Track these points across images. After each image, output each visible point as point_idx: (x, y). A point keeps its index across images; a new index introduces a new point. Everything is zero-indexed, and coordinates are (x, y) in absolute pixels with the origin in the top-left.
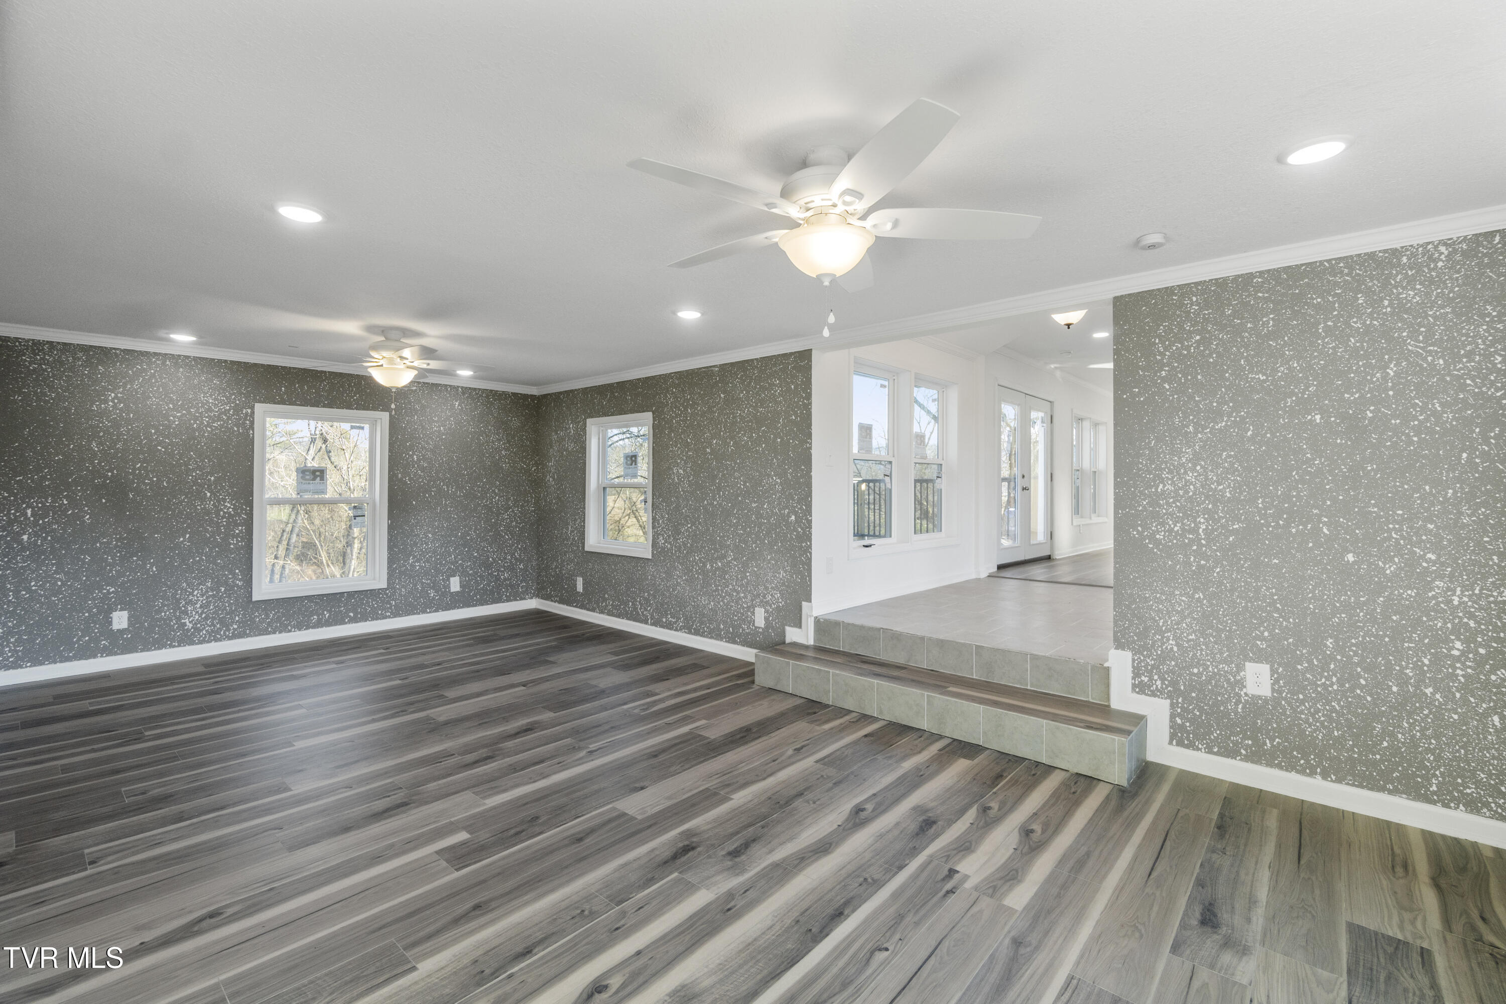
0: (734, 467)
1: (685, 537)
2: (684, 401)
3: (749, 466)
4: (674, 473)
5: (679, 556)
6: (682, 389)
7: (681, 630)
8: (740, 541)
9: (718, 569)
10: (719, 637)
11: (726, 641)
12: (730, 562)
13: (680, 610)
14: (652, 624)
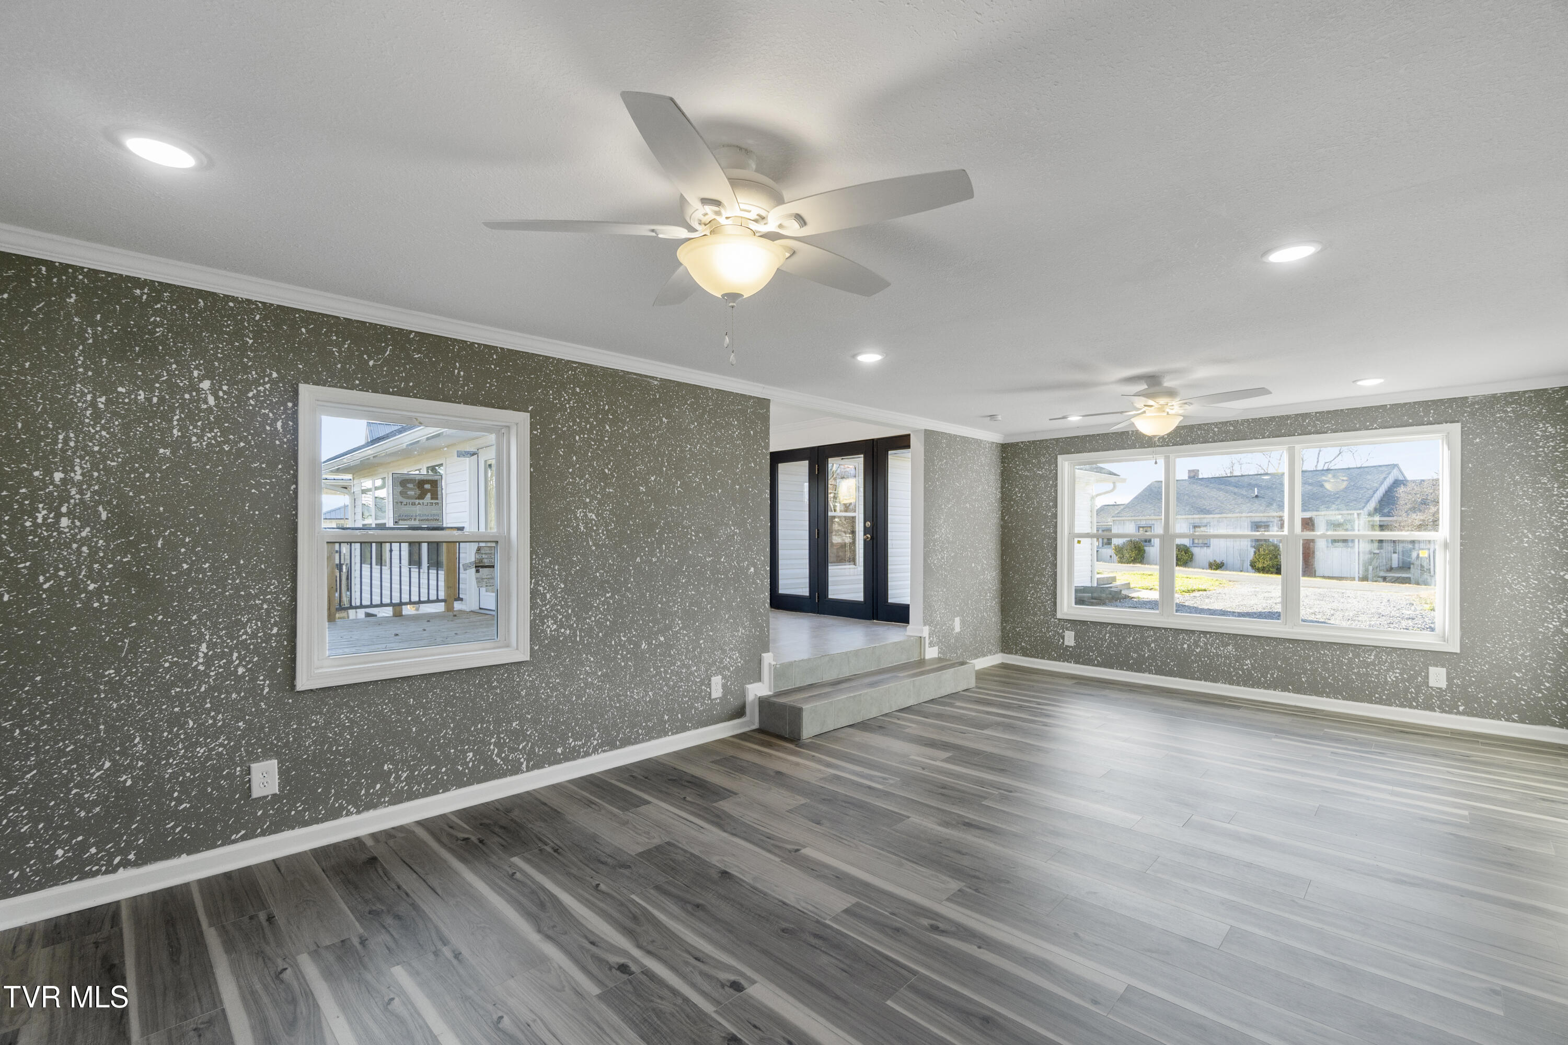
0: (683, 513)
1: (601, 613)
2: (598, 412)
3: (702, 514)
4: (576, 518)
5: (589, 643)
6: (595, 394)
7: (595, 751)
8: (691, 604)
9: (660, 645)
10: (663, 733)
11: (673, 734)
12: (677, 632)
13: (592, 723)
14: (529, 769)
